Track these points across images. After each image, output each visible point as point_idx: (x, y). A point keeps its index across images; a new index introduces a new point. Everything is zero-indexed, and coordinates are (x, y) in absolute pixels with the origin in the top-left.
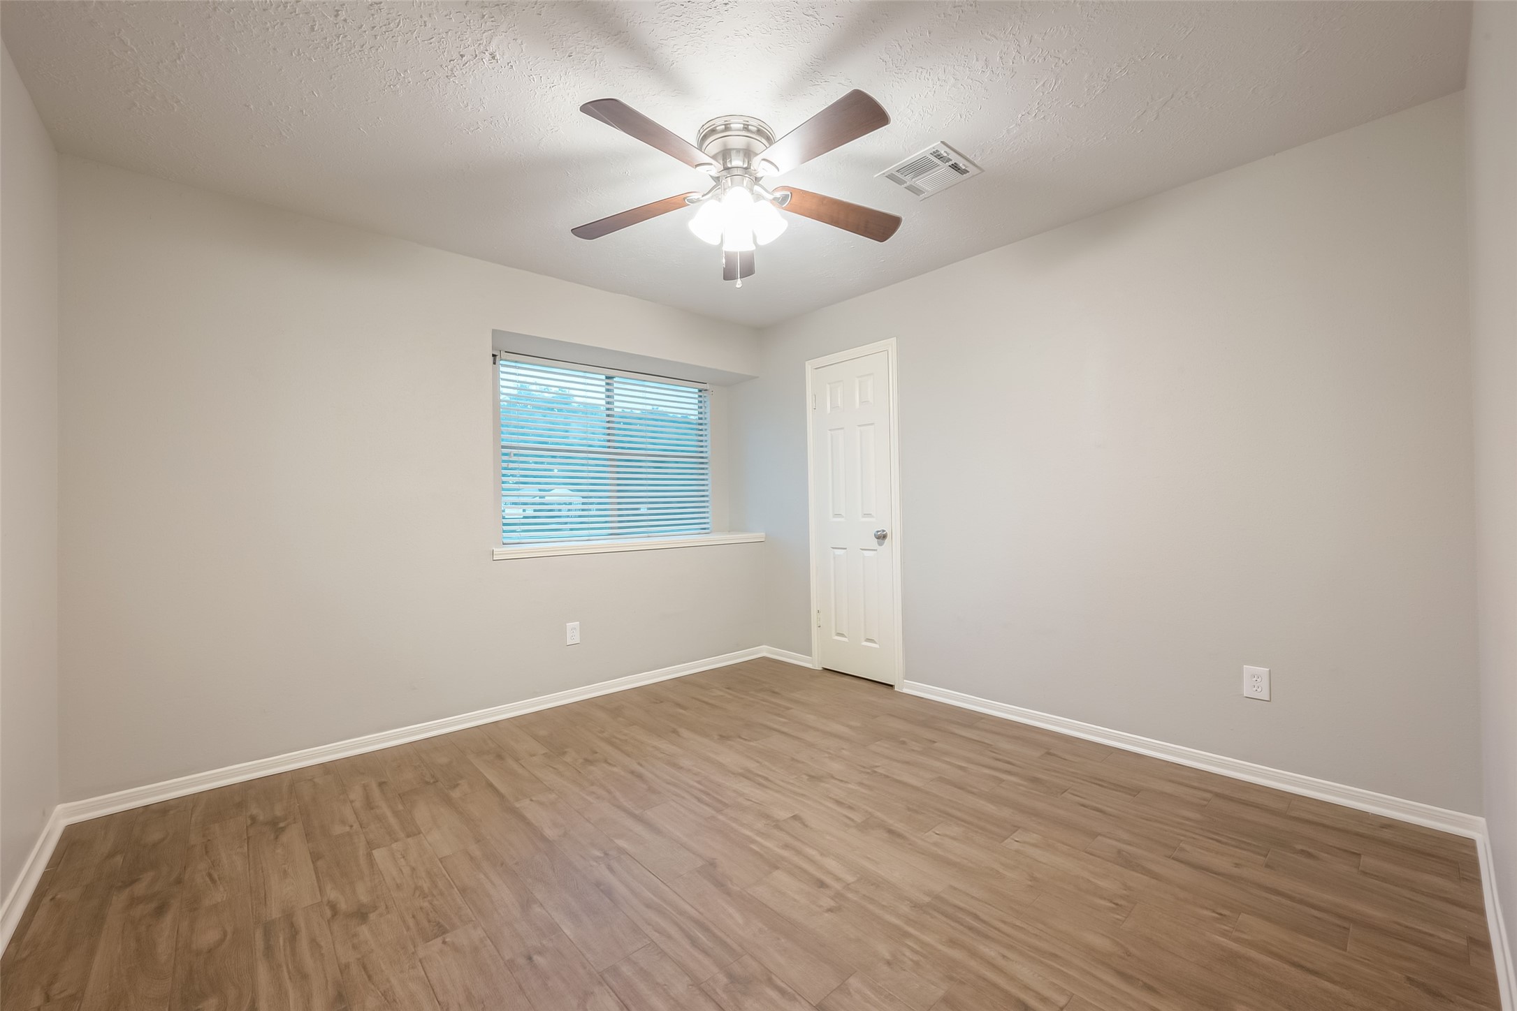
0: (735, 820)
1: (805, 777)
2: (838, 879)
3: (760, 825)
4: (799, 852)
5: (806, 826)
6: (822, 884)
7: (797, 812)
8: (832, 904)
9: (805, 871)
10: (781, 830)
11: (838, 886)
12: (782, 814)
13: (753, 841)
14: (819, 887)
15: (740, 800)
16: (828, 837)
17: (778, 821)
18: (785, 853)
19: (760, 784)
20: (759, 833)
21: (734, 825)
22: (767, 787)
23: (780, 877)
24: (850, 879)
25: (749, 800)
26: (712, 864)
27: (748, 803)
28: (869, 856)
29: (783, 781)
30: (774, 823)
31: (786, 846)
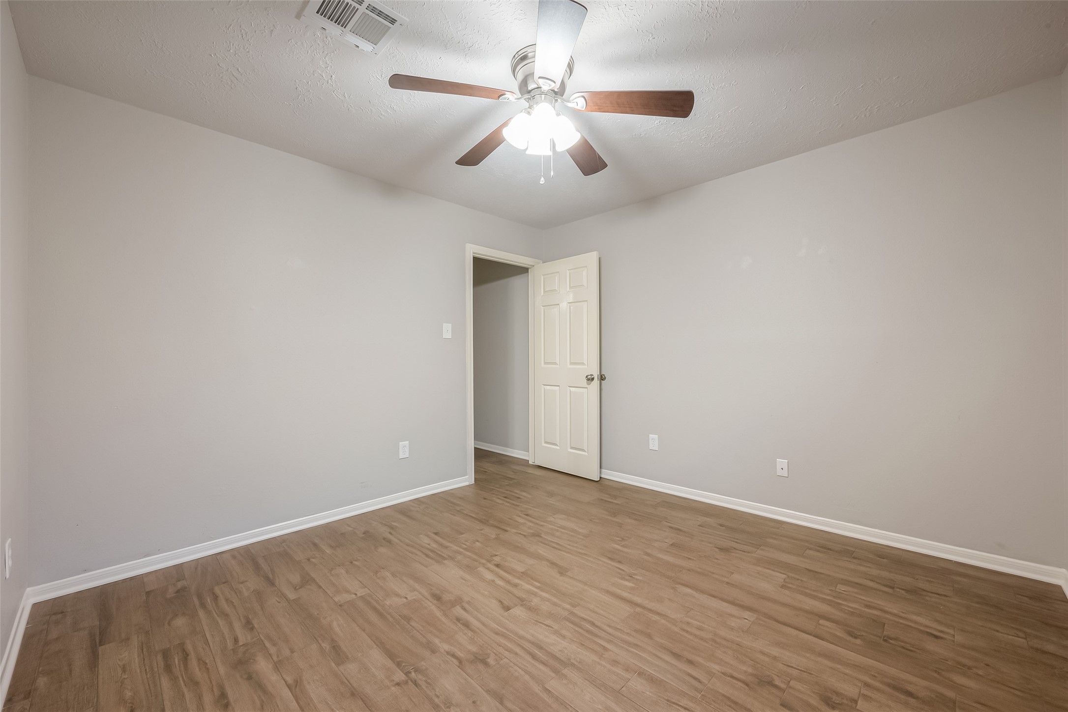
0: (555, 604)
1: (491, 661)
2: (488, 569)
3: (535, 601)
4: (508, 582)
5: (500, 601)
6: (498, 566)
7: (506, 614)
8: (494, 558)
9: (505, 571)
10: (519, 598)
11: (489, 565)
12: (518, 611)
13: (538, 588)
14: (499, 564)
15: (556, 627)
16: (486, 593)
17: (522, 605)
18: (517, 581)
19: (540, 648)
20: (535, 594)
21: (555, 600)
22: (533, 643)
23: (520, 568)
24: (481, 569)
25: (549, 626)
26: (561, 574)
27: (548, 622)
28: (464, 581)
29: (516, 654)
30: (524, 603)
31: (516, 586)
